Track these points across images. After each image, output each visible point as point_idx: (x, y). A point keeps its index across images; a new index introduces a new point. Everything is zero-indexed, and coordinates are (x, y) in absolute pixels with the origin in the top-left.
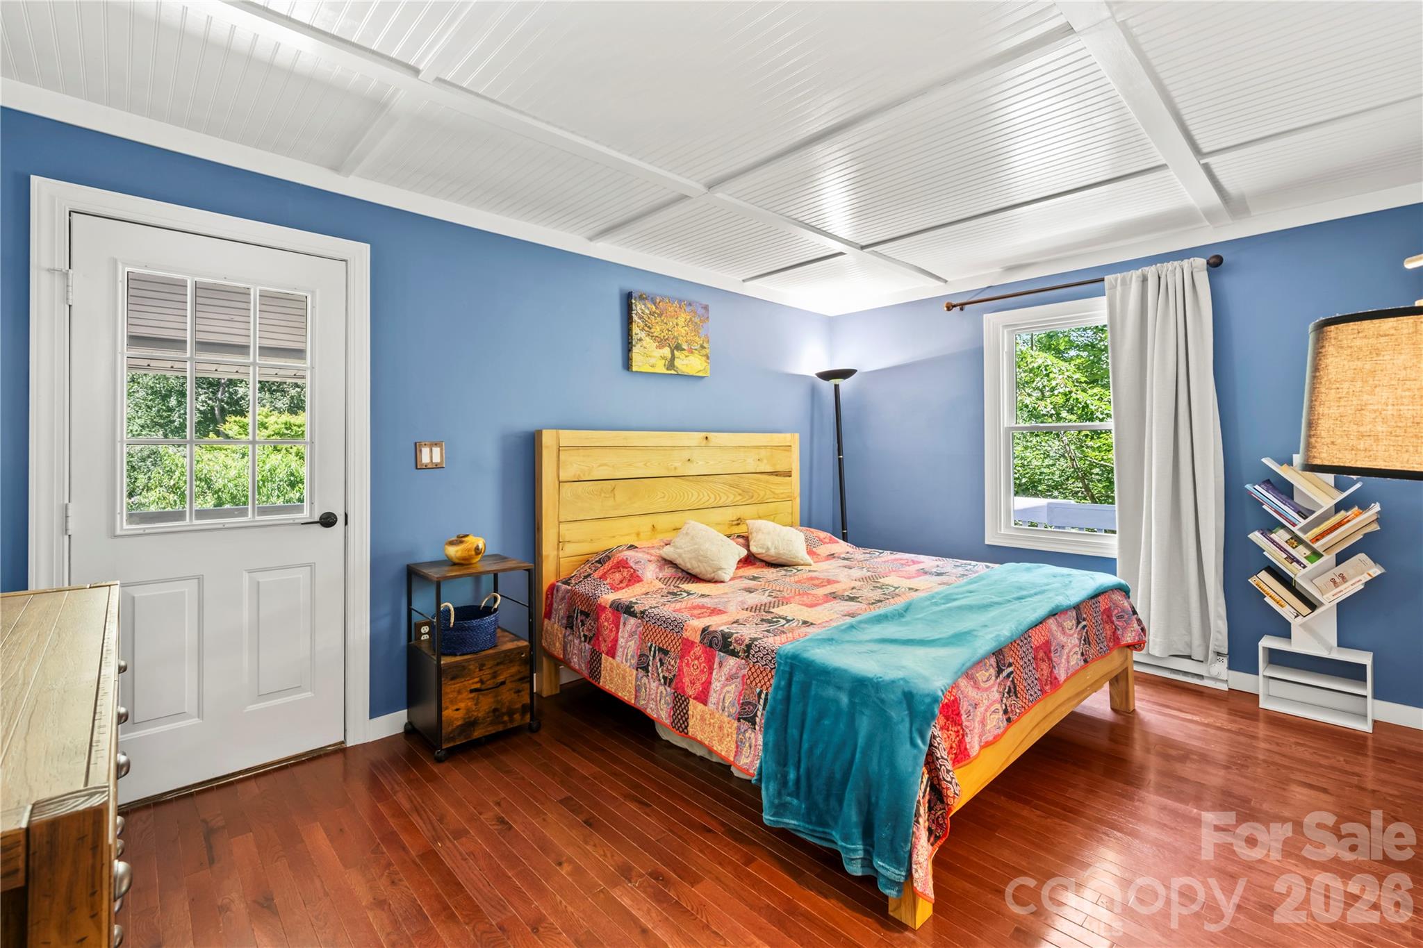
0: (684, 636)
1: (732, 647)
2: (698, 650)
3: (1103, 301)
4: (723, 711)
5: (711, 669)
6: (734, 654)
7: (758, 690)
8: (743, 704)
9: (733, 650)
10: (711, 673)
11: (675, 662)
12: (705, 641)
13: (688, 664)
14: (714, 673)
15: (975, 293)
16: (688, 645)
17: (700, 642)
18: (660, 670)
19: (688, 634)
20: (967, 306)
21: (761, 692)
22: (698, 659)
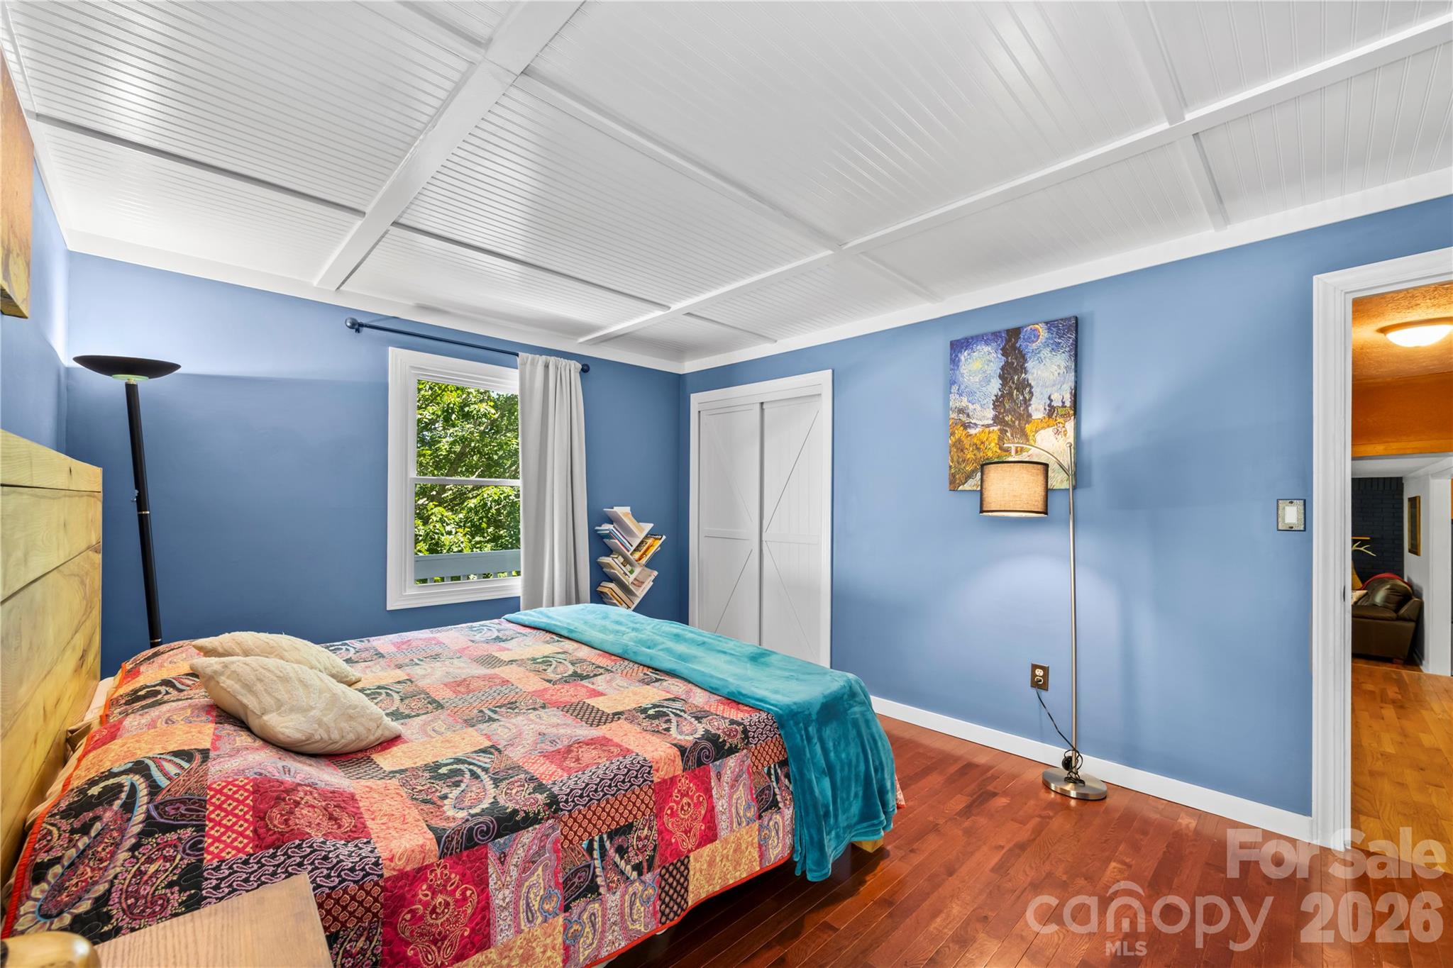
0: (656, 780)
1: (728, 745)
2: (684, 783)
3: (515, 374)
4: (739, 824)
5: (708, 791)
6: (733, 750)
7: (766, 770)
8: (757, 797)
9: (731, 748)
10: (711, 796)
11: (650, 829)
12: (690, 763)
13: (673, 814)
14: (714, 792)
15: (379, 318)
16: (665, 789)
17: (684, 770)
18: (622, 864)
19: (662, 773)
20: (365, 329)
21: (769, 768)
22: (687, 795)
